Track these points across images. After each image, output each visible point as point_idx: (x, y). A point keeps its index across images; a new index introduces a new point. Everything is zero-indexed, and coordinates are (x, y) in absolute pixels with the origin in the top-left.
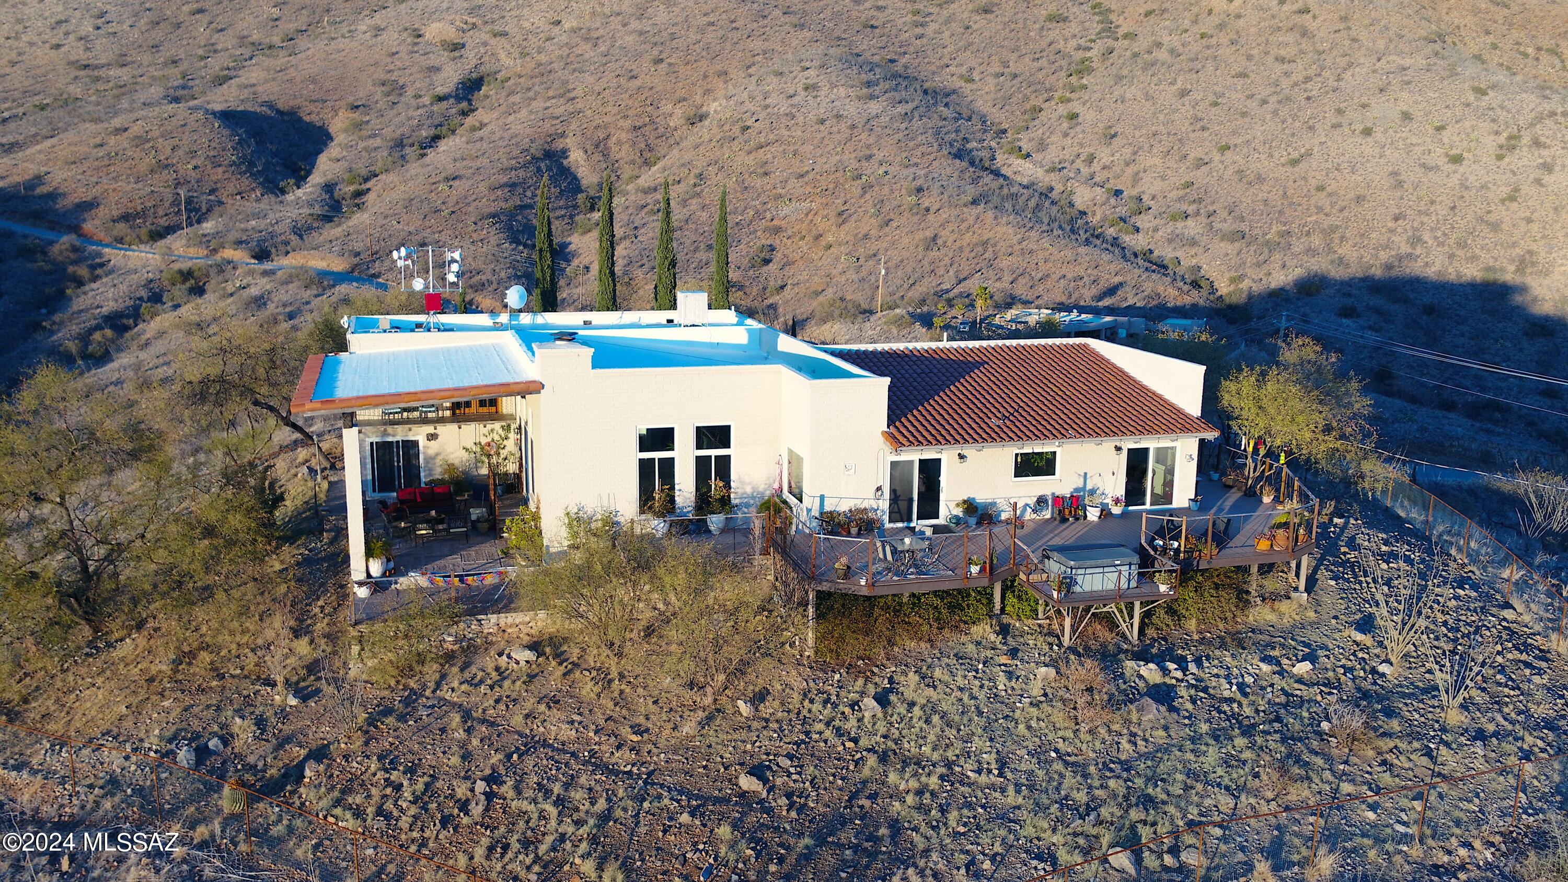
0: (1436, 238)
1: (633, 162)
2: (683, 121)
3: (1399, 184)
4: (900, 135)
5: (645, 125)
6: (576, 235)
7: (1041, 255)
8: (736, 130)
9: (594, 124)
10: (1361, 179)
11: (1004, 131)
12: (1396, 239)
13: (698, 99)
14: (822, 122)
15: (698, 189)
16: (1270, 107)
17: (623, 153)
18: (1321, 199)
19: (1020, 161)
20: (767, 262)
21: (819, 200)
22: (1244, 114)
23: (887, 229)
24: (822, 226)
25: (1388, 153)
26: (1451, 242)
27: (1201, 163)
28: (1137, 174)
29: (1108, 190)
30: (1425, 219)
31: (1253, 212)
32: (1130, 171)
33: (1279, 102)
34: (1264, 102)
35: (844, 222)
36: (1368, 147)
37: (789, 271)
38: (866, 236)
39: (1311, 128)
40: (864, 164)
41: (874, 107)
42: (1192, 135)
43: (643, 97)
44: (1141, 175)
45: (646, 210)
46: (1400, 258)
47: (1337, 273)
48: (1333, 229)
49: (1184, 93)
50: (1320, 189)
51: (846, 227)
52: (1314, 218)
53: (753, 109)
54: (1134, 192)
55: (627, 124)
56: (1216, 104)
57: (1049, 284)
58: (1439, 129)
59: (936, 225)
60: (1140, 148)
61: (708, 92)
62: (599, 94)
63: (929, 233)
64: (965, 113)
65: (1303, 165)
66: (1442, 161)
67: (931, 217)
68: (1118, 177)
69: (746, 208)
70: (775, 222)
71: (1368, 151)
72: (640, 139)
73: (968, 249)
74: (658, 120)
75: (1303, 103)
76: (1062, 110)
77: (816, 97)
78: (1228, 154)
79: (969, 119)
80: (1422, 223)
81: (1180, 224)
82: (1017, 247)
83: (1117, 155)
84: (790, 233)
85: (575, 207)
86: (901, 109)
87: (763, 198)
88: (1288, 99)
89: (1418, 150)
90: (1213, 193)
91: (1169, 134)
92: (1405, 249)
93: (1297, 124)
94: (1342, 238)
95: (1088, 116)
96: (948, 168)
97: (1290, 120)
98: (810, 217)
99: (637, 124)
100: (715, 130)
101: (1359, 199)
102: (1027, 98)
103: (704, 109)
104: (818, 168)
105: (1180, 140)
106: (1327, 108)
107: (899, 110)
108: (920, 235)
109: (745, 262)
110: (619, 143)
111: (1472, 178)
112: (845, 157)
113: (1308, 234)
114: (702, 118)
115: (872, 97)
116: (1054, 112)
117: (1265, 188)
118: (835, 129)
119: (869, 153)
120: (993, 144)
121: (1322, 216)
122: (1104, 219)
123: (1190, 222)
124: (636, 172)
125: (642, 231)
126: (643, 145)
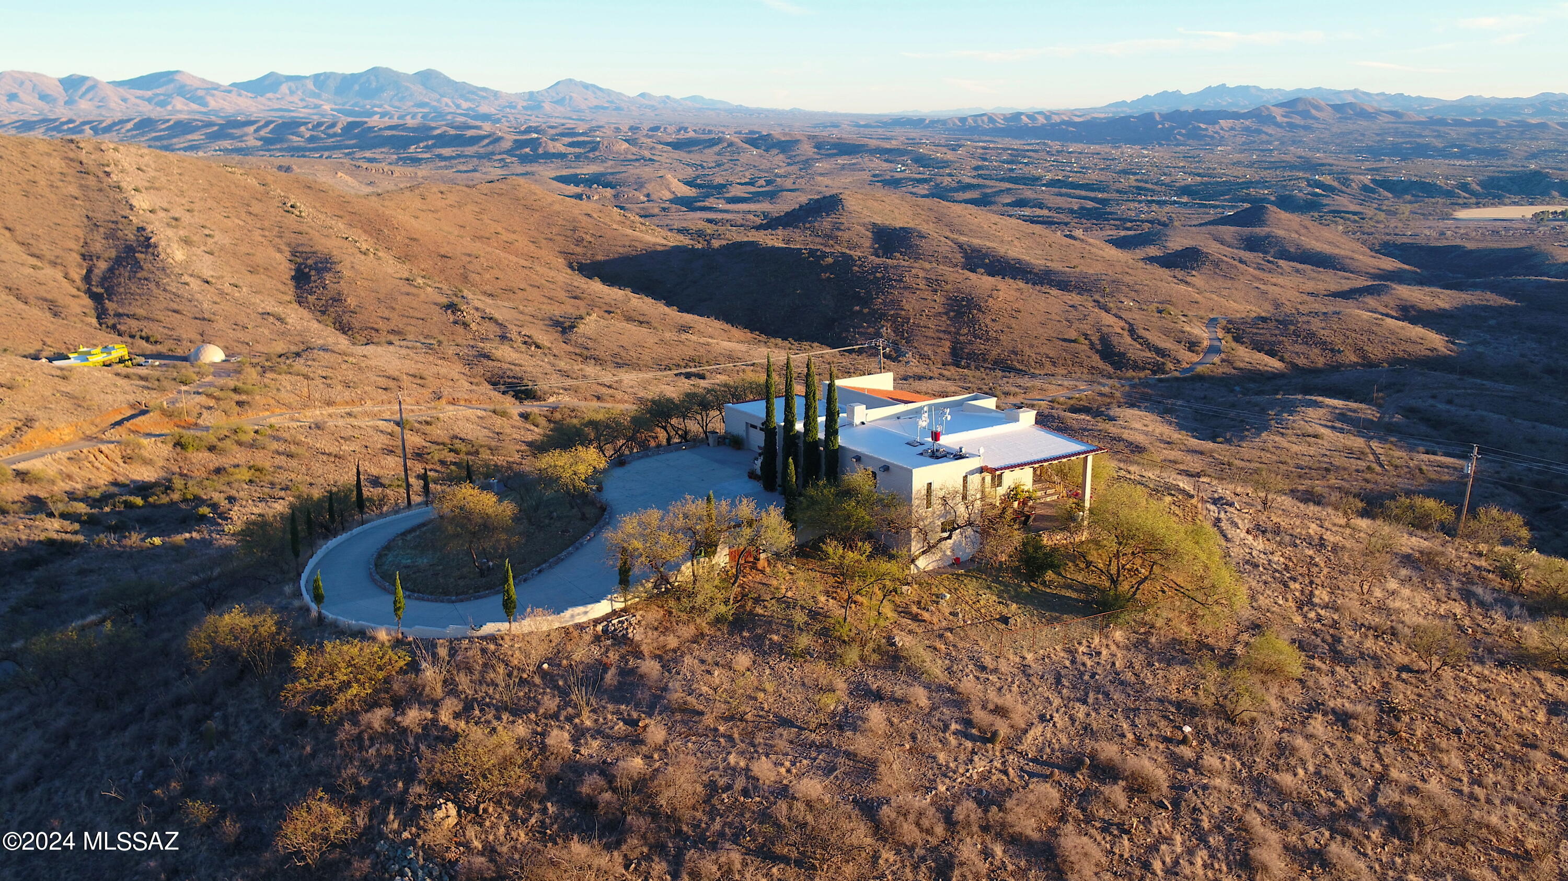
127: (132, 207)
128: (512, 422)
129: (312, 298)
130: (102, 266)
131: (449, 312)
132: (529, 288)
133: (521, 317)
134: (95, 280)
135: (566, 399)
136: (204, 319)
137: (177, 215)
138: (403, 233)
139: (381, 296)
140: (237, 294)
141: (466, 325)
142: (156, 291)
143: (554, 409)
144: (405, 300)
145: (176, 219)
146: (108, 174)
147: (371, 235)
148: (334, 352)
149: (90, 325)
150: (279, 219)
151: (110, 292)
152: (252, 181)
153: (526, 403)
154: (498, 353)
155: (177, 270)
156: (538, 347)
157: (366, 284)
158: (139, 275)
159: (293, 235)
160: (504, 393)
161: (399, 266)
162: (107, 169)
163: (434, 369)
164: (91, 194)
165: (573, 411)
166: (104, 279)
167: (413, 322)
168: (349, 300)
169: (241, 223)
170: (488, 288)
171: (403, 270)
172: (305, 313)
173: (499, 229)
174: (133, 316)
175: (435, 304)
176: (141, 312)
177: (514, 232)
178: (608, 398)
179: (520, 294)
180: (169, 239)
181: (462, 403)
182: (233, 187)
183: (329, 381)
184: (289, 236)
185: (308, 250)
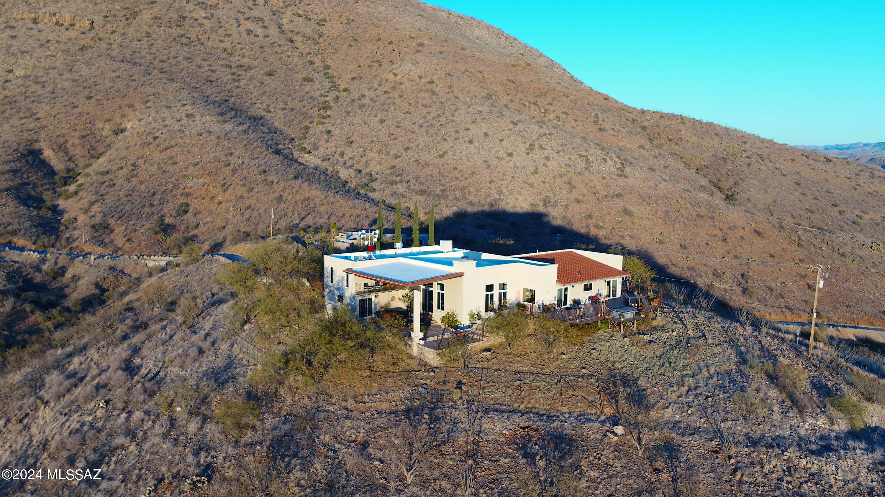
0: (508, 191)
1: (84, 156)
2: (110, 133)
3: (489, 167)
4: (245, 142)
5: (88, 135)
6: (60, 200)
7: (338, 204)
8: (150, 139)
9: (56, 134)
10: (472, 164)
11: (293, 139)
12: (492, 192)
13: (118, 120)
14: (201, 135)
15: (135, 172)
16: (424, 129)
17: (77, 151)
18: (456, 173)
19: (306, 155)
20: (186, 212)
21: (209, 178)
22: (413, 132)
23: (253, 193)
24: (214, 192)
25: (481, 152)
26: (515, 193)
27: (397, 156)
28: (367, 161)
29: (356, 170)
30: (502, 183)
31: (427, 180)
32: (363, 160)
33: (428, 126)
34: (421, 126)
35: (226, 189)
36: (472, 149)
37: (199, 217)
38: (241, 197)
39: (445, 140)
40: (229, 158)
41: (228, 127)
42: (390, 142)
43: (84, 118)
44: (369, 162)
45: (105, 185)
46: (495, 201)
47: (470, 209)
48: (464, 188)
49: (382, 121)
50: (455, 169)
51: (228, 192)
52: (455, 183)
53: (158, 127)
54: (367, 171)
55: (77, 134)
56: (398, 127)
57: (346, 218)
58: (501, 140)
59: (280, 190)
60: (366, 149)
61: (123, 116)
62: (55, 116)
63: (276, 195)
64: (273, 130)
65: (445, 157)
66: (504, 155)
67: (275, 186)
68: (358, 163)
69: (167, 183)
70: (186, 190)
71: (473, 151)
72: (86, 143)
73: (300, 203)
74: (95, 132)
75: (439, 127)
76: (321, 128)
77: (194, 121)
78: (409, 152)
79: (275, 133)
80: (502, 185)
81: (394, 187)
82: (325, 201)
83: (356, 153)
84: (195, 195)
85: (54, 183)
86: (241, 128)
87: (176, 177)
88: (432, 125)
89: (494, 150)
90: (406, 171)
91: (379, 141)
92: (497, 197)
93: (439, 138)
94: (469, 192)
95: (336, 132)
96: (276, 160)
97: (435, 136)
98: (205, 187)
99: (83, 134)
100: (137, 139)
101: (473, 173)
102: (301, 122)
103: (123, 126)
104: (204, 160)
105: (385, 145)
106: (451, 130)
107: (240, 128)
108: (272, 196)
109: (174, 213)
110: (74, 145)
111: (518, 164)
112: (218, 154)
113: (454, 191)
114: (123, 131)
115: (225, 122)
116: (317, 129)
117: (430, 168)
118: (209, 139)
119: (230, 152)
120: (290, 146)
121: (458, 182)
122: (358, 185)
123: (399, 186)
124: (87, 162)
125: (106, 197)
126: (89, 147)
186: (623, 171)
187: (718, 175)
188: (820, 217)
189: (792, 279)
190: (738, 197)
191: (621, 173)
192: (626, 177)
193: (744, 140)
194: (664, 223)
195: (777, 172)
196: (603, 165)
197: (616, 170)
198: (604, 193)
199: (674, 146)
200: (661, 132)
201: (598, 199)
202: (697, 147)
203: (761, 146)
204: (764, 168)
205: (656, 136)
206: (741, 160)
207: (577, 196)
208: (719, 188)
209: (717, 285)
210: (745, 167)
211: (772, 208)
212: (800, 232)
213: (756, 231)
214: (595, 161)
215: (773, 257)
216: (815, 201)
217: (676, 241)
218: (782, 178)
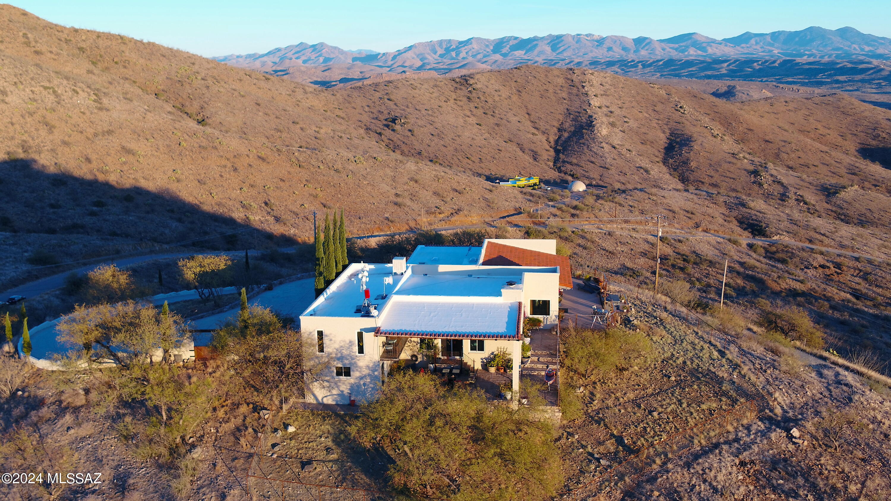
127: (590, 105)
128: (739, 248)
129: (671, 161)
130: (566, 135)
131: (753, 175)
132: (821, 166)
133: (801, 183)
134: (560, 142)
135: (786, 239)
136: (605, 168)
137: (613, 110)
138: (745, 126)
139: (712, 163)
140: (628, 155)
141: (760, 185)
142: (586, 150)
143: (772, 244)
144: (726, 166)
145: (611, 112)
146: (583, 87)
147: (724, 126)
148: (645, 192)
149: (549, 166)
150: (670, 114)
151: (565, 149)
152: (663, 92)
153: (757, 237)
154: (752, 204)
155: (601, 140)
156: (805, 203)
157: (706, 154)
158: (581, 141)
159: (675, 124)
160: (744, 230)
161: (735, 145)
162: (584, 84)
163: (704, 209)
164: (572, 97)
165: (786, 247)
166: (565, 142)
167: (727, 180)
168: (692, 164)
169: (648, 116)
170: (791, 163)
171: (736, 148)
172: (665, 169)
173: (819, 126)
174: (571, 163)
175: (745, 170)
176: (575, 161)
177: (829, 129)
178: (817, 242)
179: (813, 169)
180: (602, 123)
181: (712, 232)
182: (650, 95)
183: (633, 209)
184: (673, 124)
185: (679, 132)
186: (101, 103)
187: (180, 99)
188: (289, 136)
189: (307, 200)
190: (210, 121)
191: (99, 105)
192: (107, 110)
193: (193, 61)
194: (170, 158)
195: (236, 93)
196: (75, 98)
197: (92, 102)
198: (92, 131)
199: (122, 70)
200: (102, 53)
201: (88, 138)
202: (148, 70)
203: (209, 67)
204: (222, 90)
205: (99, 58)
206: (198, 83)
207: (61, 137)
208: (187, 114)
209: (252, 218)
210: (205, 90)
211: (245, 130)
212: (296, 154)
213: (259, 157)
214: (65, 94)
215: (284, 181)
216: (278, 120)
217: (192, 177)
218: (242, 99)
